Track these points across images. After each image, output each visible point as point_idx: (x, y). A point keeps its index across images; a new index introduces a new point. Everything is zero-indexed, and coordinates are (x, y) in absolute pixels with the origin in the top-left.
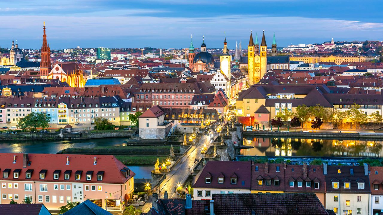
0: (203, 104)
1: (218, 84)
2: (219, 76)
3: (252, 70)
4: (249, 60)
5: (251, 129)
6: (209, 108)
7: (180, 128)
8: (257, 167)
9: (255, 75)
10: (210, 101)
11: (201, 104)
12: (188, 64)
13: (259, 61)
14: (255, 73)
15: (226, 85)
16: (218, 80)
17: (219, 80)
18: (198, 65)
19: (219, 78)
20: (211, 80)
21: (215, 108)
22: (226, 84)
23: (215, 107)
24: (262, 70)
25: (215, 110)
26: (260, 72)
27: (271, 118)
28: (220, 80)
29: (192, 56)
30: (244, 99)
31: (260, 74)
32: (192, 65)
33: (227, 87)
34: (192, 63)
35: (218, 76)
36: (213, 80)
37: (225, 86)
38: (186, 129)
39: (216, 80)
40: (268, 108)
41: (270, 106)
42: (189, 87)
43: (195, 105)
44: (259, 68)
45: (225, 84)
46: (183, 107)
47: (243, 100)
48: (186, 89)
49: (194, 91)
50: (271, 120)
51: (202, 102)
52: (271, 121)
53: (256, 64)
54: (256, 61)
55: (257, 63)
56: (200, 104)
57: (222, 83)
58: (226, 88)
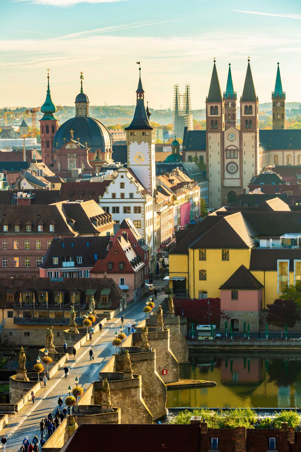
0: (76, 265)
1: (121, 207)
2: (122, 185)
3: (218, 167)
4: (209, 141)
5: (209, 334)
6: (93, 276)
7: (11, 333)
8: (215, 441)
9: (226, 181)
10: (96, 256)
11: (72, 264)
12: (38, 151)
13: (236, 143)
14: (227, 175)
15: (142, 210)
16: (120, 197)
17: (122, 196)
18: (66, 155)
19: (122, 191)
20: (100, 197)
21: (109, 276)
22: (144, 208)
23: (109, 272)
24: (245, 168)
25: (111, 280)
26: (238, 172)
27: (266, 304)
28: (127, 196)
29: (50, 129)
30: (191, 251)
31: (241, 178)
32: (50, 154)
33: (144, 217)
34: (50, 149)
35: (119, 186)
36: (106, 195)
37: (140, 212)
38: (28, 334)
39: (114, 196)
40: (258, 275)
41: (265, 269)
42: (38, 215)
43: (56, 266)
44: (237, 161)
45: (140, 208)
46: (21, 274)
47: (187, 253)
48: (29, 222)
49: (52, 228)
50: (267, 308)
51: (75, 260)
52: (265, 310)
53: (228, 152)
54: (227, 143)
55: (230, 148)
56: (68, 265)
57: (132, 206)
58: (142, 219)
